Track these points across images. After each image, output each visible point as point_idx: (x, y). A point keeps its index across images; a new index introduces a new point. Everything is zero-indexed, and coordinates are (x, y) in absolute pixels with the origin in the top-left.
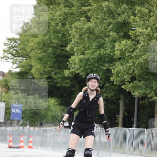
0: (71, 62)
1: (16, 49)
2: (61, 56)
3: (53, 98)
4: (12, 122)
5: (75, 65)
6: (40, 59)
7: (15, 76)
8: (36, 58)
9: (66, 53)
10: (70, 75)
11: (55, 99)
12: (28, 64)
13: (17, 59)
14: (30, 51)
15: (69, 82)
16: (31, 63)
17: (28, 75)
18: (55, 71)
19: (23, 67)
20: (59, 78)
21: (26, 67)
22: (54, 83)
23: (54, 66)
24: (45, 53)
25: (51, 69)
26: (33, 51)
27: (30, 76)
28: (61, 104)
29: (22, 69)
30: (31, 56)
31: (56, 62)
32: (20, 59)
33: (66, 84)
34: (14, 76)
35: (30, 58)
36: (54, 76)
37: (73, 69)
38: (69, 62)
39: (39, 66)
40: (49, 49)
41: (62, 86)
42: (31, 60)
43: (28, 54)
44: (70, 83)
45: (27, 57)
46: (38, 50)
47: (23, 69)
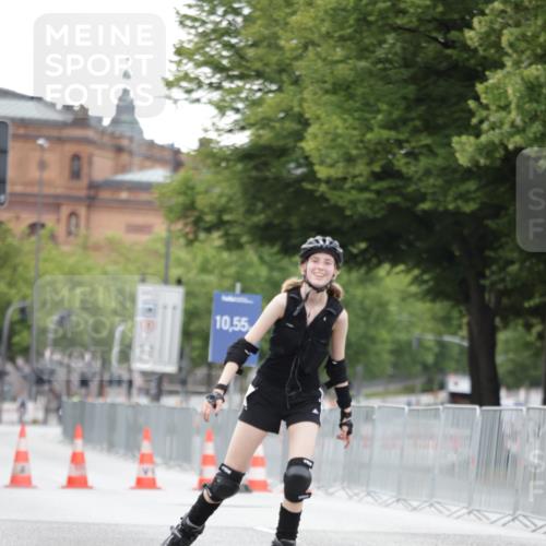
0: (484, 101)
1: (234, 41)
2: (439, 74)
3: (401, 267)
4: (214, 373)
5: (503, 114)
6: (342, 88)
7: (226, 168)
8: (325, 82)
9: (466, 56)
10: (482, 161)
11: (408, 271)
12: (288, 112)
13: (239, 90)
14: (300, 51)
15: (475, 191)
16: (300, 105)
17: (288, 162)
18: (413, 144)
19: (264, 123)
20: (428, 173)
21: (277, 125)
22: (404, 196)
23: (405, 121)
24: (367, 58)
25: (393, 134)
26: (311, 52)
27: (299, 166)
28: (435, 294)
29: (261, 132)
30: (304, 72)
31: (419, 101)
32: (250, 90)
33: (460, 203)
34: (223, 164)
35: (296, 81)
36: (407, 164)
37: (497, 131)
38: (477, 98)
39: (337, 123)
40: (385, 41)
41: (441, 209)
42: (301, 92)
43: (290, 65)
44: (479, 194)
45: (285, 77)
46: (335, 47)
47: (266, 135)
